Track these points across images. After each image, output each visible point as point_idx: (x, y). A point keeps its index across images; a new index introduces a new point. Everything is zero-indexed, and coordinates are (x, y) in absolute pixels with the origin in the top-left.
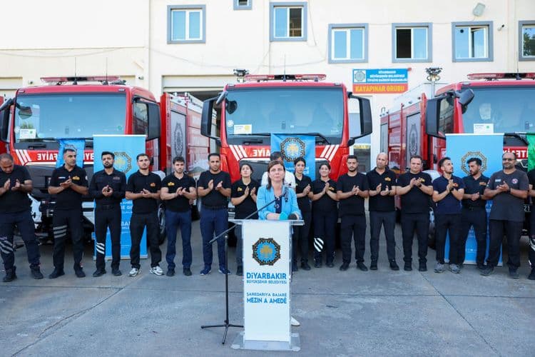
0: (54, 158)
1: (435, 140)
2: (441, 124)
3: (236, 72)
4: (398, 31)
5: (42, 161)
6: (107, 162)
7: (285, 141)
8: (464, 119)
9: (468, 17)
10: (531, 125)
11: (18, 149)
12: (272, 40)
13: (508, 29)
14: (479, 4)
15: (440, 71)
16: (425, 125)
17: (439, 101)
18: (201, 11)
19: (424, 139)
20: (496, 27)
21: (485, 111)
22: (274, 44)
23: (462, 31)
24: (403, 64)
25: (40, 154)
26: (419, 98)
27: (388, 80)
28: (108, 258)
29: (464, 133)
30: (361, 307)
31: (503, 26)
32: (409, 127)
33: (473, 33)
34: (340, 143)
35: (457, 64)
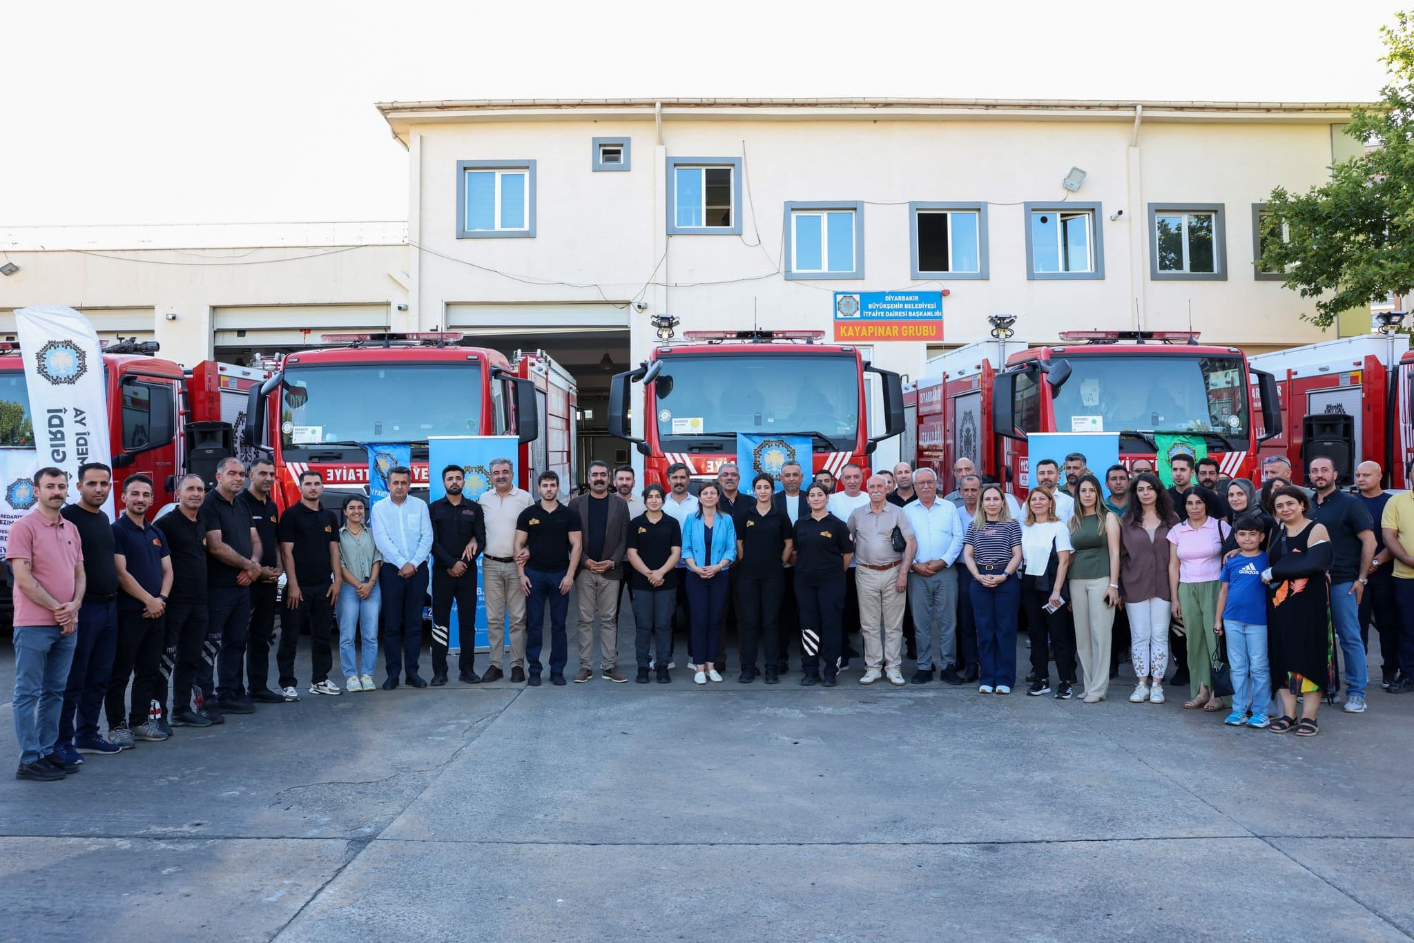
0: (358, 478)
1: (1007, 444)
2: (1018, 408)
3: (655, 320)
4: (922, 218)
5: (334, 482)
6: (455, 484)
7: (762, 446)
8: (1056, 407)
9: (1055, 194)
10: (1161, 419)
11: (292, 461)
12: (670, 233)
13: (1130, 219)
14: (1074, 169)
15: (1012, 321)
16: (989, 413)
17: (1014, 376)
18: (526, 174)
19: (989, 435)
20: (1108, 212)
21: (1090, 392)
22: (676, 241)
23: (1044, 220)
24: (932, 283)
25: (331, 471)
26: (979, 367)
27: (904, 314)
28: (454, 650)
29: (1057, 431)
30: (911, 702)
31: (1120, 213)
32: (960, 416)
33: (1065, 223)
34: (853, 449)
35: (1035, 283)
